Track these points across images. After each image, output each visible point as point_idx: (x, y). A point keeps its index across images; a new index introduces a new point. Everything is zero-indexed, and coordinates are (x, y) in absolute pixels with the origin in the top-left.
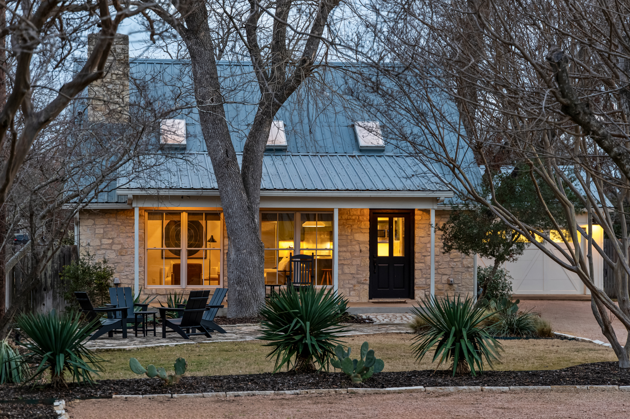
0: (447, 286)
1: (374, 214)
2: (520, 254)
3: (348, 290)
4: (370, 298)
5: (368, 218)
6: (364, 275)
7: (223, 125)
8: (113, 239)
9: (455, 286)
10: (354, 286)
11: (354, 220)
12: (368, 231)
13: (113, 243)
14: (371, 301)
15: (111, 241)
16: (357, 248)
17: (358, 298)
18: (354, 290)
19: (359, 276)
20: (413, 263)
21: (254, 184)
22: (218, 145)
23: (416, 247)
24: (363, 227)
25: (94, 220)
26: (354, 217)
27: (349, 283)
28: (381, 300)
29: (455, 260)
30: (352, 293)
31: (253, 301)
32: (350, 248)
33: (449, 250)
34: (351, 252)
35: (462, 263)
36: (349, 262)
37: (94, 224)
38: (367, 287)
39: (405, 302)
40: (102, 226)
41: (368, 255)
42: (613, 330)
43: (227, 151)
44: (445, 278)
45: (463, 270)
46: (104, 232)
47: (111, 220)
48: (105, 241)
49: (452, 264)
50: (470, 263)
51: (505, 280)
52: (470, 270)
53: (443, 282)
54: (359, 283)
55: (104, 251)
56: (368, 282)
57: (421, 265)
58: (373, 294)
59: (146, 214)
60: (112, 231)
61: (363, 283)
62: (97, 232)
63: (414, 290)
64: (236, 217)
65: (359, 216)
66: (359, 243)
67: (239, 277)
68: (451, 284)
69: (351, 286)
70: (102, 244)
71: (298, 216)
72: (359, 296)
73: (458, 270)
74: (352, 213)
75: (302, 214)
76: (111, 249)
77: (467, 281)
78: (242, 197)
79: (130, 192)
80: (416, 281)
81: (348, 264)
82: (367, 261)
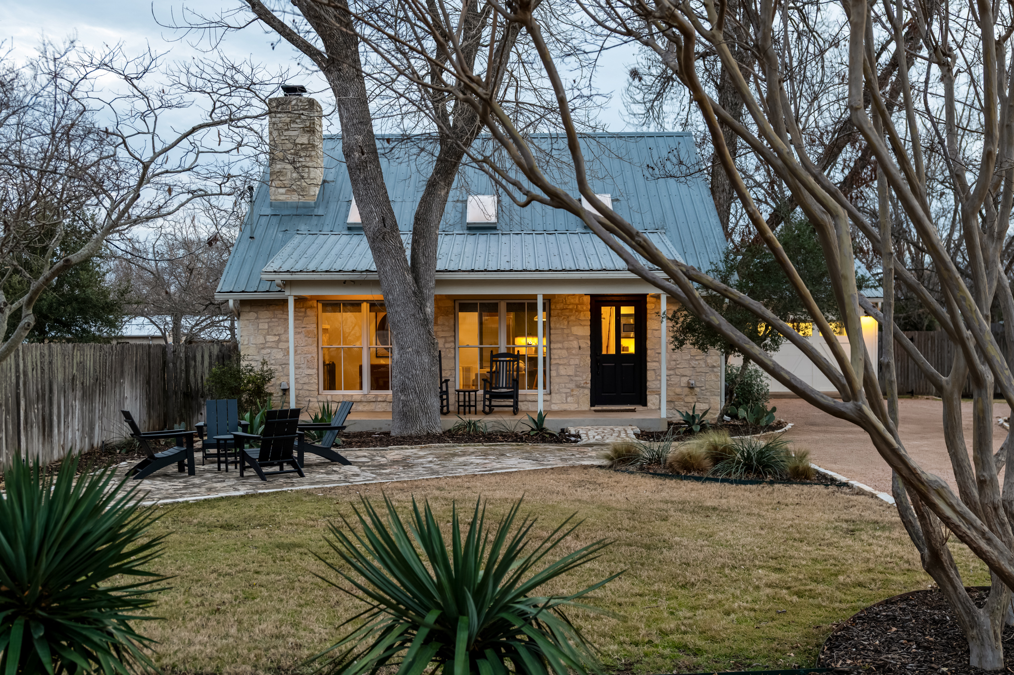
0: (687, 389)
1: (597, 302)
2: (775, 350)
3: (564, 395)
4: (592, 406)
5: (589, 307)
6: (584, 377)
7: (378, 185)
8: (279, 335)
9: (697, 390)
10: (572, 390)
11: (571, 310)
12: (589, 323)
13: (279, 341)
14: (593, 408)
15: (277, 338)
16: (575, 344)
17: (576, 406)
18: (572, 396)
19: (577, 378)
20: (645, 362)
21: (426, 263)
22: (372, 212)
23: (648, 342)
24: (582, 318)
25: (256, 312)
26: (571, 307)
27: (565, 387)
28: (605, 408)
29: (697, 358)
30: (569, 399)
31: (421, 414)
32: (566, 345)
33: (681, 346)
34: (567, 349)
35: (706, 362)
36: (566, 361)
37: (257, 318)
38: (588, 392)
39: (634, 411)
40: (267, 320)
41: (589, 353)
42: (951, 560)
43: (383, 219)
44: (684, 380)
45: (707, 370)
46: (269, 327)
47: (276, 312)
48: (271, 338)
49: (693, 363)
50: (716, 361)
51: (761, 381)
52: (715, 370)
53: (682, 385)
54: (578, 386)
55: (269, 351)
56: (589, 385)
57: (655, 364)
58: (595, 400)
59: (320, 305)
60: (279, 326)
61: (583, 387)
62: (260, 327)
63: (646, 396)
64: (398, 306)
65: (577, 305)
66: (578, 338)
67: (404, 383)
68: (691, 388)
69: (569, 391)
70: (266, 342)
71: (503, 306)
72: (578, 403)
73: (700, 370)
74: (568, 302)
75: (508, 304)
76: (278, 348)
77: (712, 383)
78: (405, 279)
79: (278, 276)
80: (648, 384)
81: (565, 364)
82: (588, 360)
